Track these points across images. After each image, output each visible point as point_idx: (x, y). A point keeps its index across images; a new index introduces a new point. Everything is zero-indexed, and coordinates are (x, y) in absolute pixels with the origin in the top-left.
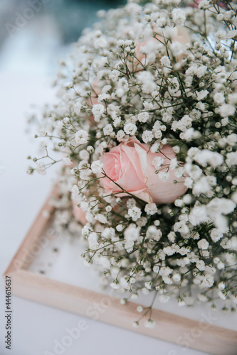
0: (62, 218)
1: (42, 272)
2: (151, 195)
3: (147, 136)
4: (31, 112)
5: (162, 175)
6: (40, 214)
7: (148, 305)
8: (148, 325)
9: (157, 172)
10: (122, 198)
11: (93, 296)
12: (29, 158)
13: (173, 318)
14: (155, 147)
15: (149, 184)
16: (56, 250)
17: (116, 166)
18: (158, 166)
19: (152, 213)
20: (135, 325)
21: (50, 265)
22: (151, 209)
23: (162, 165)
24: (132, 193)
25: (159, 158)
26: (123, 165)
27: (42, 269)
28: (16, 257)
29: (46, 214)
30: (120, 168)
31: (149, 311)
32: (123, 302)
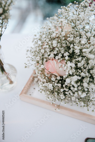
0: (36, 80)
1: (30, 95)
2: (58, 74)
3: (57, 57)
4: (27, 49)
5: (61, 69)
6: (30, 78)
7: (59, 105)
8: (58, 110)
9: (59, 68)
10: (50, 75)
11: (43, 101)
12: (25, 63)
13: (66, 109)
14: (59, 61)
15: (57, 71)
16: (34, 89)
17: (48, 66)
18: (60, 66)
19: (59, 79)
20: (55, 110)
21: (33, 93)
22: (59, 78)
23: (61, 66)
24: (53, 73)
25: (60, 64)
26: (50, 66)
27: (30, 94)
28: (23, 90)
29: (31, 79)
30: (49, 67)
31: (59, 106)
32: (52, 104)
